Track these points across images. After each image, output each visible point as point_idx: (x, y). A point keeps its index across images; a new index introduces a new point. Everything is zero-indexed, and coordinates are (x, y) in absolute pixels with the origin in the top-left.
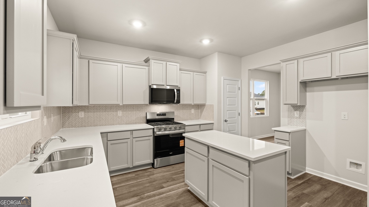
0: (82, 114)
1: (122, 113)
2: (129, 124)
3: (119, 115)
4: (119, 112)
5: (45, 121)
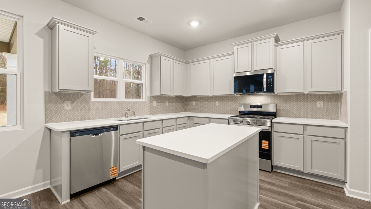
0: (194, 103)
1: (219, 103)
2: (224, 114)
3: (216, 105)
4: (216, 103)
5: (155, 104)
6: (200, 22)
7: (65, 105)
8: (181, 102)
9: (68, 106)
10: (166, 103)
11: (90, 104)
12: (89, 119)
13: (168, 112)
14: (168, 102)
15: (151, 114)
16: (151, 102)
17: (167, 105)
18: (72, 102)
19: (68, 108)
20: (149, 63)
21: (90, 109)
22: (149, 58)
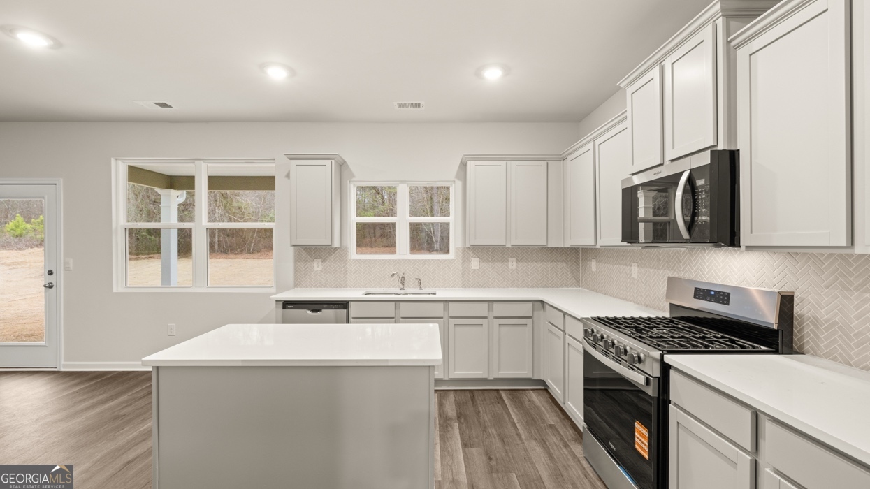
5: (475, 264)
6: (507, 70)
7: (315, 264)
8: (563, 261)
9: (318, 266)
10: (510, 263)
11: (346, 264)
12: (345, 286)
13: (515, 284)
14: (518, 261)
15: (465, 285)
16: (466, 260)
17: (514, 267)
18: (324, 260)
19: (318, 269)
20: (459, 179)
21: (347, 271)
22: (459, 167)
